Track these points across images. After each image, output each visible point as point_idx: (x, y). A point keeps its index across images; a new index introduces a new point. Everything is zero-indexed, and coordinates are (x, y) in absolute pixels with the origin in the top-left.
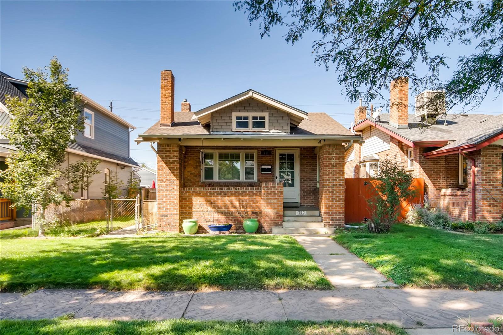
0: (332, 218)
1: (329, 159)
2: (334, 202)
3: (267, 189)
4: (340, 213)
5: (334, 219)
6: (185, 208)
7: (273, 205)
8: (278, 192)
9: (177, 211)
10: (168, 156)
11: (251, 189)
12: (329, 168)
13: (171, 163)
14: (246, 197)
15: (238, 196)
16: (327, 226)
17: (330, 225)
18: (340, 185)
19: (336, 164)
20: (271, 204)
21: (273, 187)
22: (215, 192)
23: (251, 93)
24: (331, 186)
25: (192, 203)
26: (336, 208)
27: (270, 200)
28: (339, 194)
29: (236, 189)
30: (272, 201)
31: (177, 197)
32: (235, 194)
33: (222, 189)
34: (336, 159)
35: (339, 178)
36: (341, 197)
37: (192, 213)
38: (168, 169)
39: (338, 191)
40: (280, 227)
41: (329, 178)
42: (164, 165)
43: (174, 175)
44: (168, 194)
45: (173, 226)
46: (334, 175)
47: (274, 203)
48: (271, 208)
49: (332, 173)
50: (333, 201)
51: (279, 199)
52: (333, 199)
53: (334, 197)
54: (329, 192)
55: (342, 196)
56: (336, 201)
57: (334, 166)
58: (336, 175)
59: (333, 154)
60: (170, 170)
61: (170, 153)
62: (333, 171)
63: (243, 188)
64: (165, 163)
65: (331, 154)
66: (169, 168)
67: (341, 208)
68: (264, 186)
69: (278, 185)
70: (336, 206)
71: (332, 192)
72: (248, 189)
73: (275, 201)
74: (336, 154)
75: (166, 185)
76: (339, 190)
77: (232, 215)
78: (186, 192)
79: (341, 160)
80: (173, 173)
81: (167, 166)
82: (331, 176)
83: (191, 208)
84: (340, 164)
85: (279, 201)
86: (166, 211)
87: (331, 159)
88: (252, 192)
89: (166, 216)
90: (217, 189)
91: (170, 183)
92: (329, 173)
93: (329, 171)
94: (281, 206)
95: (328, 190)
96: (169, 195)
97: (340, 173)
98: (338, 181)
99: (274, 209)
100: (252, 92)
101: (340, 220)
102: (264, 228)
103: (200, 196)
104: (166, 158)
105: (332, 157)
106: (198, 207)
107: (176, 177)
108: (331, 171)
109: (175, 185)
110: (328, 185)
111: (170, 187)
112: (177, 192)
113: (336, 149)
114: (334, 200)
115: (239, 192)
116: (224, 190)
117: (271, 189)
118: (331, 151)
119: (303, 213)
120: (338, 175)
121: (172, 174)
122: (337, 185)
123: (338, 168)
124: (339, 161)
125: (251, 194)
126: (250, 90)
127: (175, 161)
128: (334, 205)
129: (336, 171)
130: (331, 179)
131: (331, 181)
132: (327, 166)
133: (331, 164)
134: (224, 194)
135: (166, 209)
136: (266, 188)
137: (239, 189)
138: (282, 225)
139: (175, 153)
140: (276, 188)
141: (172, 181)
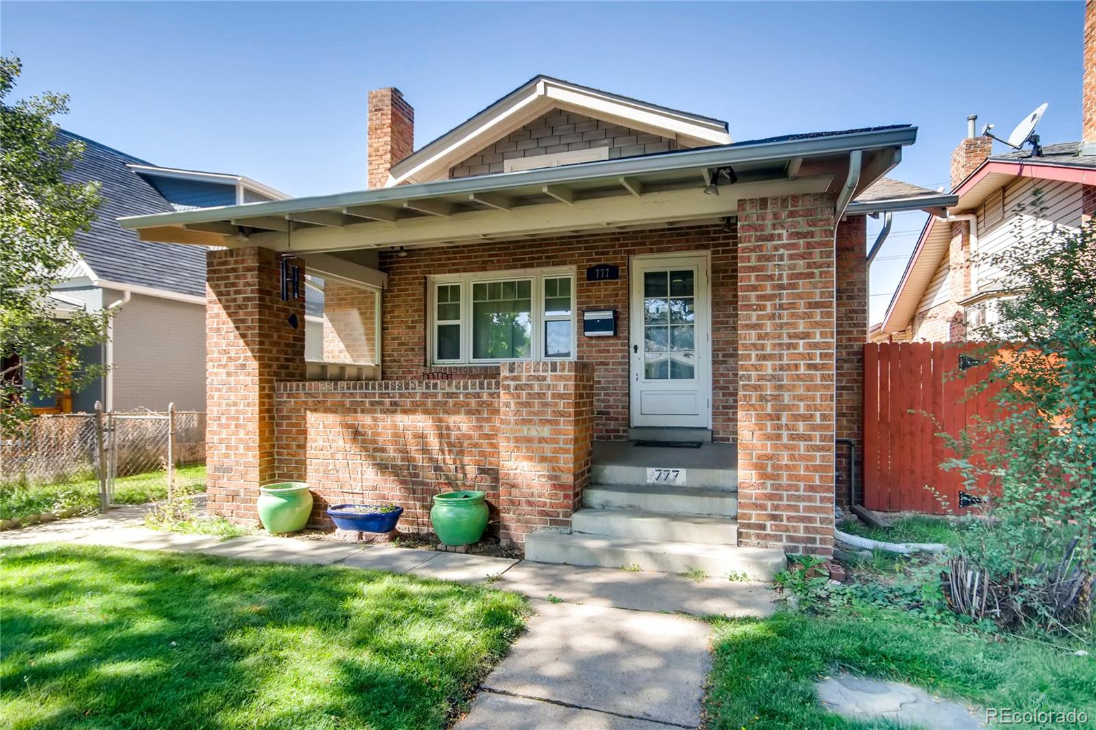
0: (776, 508)
1: (759, 259)
2: (785, 440)
3: (516, 388)
4: (812, 488)
5: (785, 514)
6: (288, 447)
7: (536, 445)
8: (554, 396)
9: (252, 457)
10: (233, 285)
11: (474, 385)
12: (759, 297)
13: (240, 307)
14: (458, 413)
15: (434, 412)
16: (754, 540)
17: (766, 537)
18: (810, 367)
19: (791, 277)
20: (529, 440)
21: (538, 378)
22: (366, 396)
23: (540, 86)
24: (770, 371)
25: (305, 432)
26: (795, 467)
27: (525, 428)
28: (808, 407)
29: (428, 387)
30: (534, 432)
31: (254, 411)
32: (424, 404)
33: (387, 388)
34: (791, 257)
35: (806, 335)
36: (818, 421)
37: (304, 462)
38: (232, 325)
39: (801, 391)
40: (562, 529)
41: (760, 337)
42: (223, 313)
43: (247, 344)
44: (231, 402)
45: (245, 501)
46: (781, 326)
47: (542, 440)
48: (530, 459)
49: (773, 317)
50: (779, 437)
51: (557, 423)
52: (779, 427)
53: (784, 421)
54: (762, 398)
55: (824, 417)
56: (792, 438)
57: (781, 287)
58: (794, 325)
59: (780, 237)
60: (238, 328)
61: (237, 277)
62: (781, 307)
63: (450, 385)
64: (226, 308)
65: (771, 238)
66: (235, 322)
67: (816, 469)
68: (507, 374)
69: (554, 370)
70: (792, 457)
71: (775, 398)
72: (466, 387)
73: (546, 431)
74: (791, 235)
75: (229, 374)
76: (808, 388)
77: (416, 475)
78: (289, 396)
79: (817, 259)
80: (243, 336)
81: (230, 315)
82: (769, 327)
83: (303, 447)
84: (811, 275)
85: (559, 432)
86: (227, 456)
87: (769, 258)
88: (478, 395)
89: (229, 470)
90: (374, 388)
91: (236, 367)
92: (759, 317)
93: (763, 308)
94: (566, 451)
95: (756, 388)
96: (235, 404)
97: (810, 316)
98: (801, 350)
99: (543, 459)
100: (546, 84)
101: (810, 520)
102: (506, 528)
103: (326, 411)
104: (228, 294)
105: (776, 248)
106: (320, 443)
107: (252, 351)
108: (769, 310)
109: (249, 374)
110: (756, 368)
111: (238, 382)
112: (254, 396)
113: (792, 214)
114: (785, 433)
115: (435, 395)
116: (393, 389)
117: (531, 387)
118: (768, 223)
119: (672, 475)
120: (801, 327)
121: (241, 342)
122: (797, 367)
123: (799, 296)
124: (809, 266)
125: (473, 402)
126: (538, 78)
127: (248, 299)
128: (785, 454)
129: (792, 306)
130: (768, 343)
131: (768, 351)
132: (754, 288)
133: (771, 278)
134: (392, 404)
135: (227, 448)
136: (512, 384)
137: (435, 386)
138: (568, 523)
139: (249, 274)
140: (549, 381)
141: (241, 361)
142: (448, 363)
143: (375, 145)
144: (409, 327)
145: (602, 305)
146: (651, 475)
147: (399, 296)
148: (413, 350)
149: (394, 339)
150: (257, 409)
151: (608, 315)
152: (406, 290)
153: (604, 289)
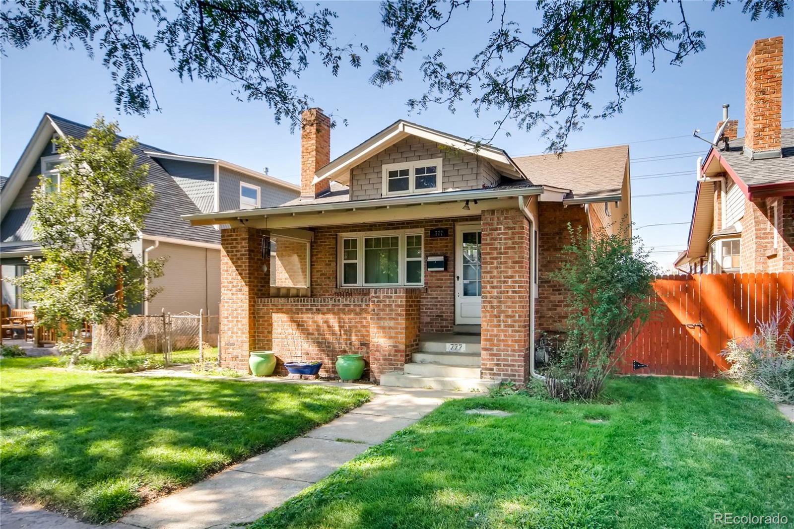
0: (498, 360)
1: (491, 239)
2: (502, 327)
3: (378, 302)
4: (514, 351)
5: (502, 363)
6: (263, 333)
7: (387, 330)
8: (396, 305)
9: (246, 338)
10: (235, 247)
11: (358, 300)
12: (491, 258)
13: (238, 259)
14: (350, 314)
15: (338, 314)
16: (489, 376)
17: (494, 374)
18: (514, 292)
19: (505, 248)
20: (384, 328)
21: (388, 297)
22: (304, 306)
23: (401, 126)
24: (496, 294)
25: (271, 325)
26: (506, 341)
27: (382, 322)
28: (513, 312)
29: (335, 301)
30: (387, 323)
31: (246, 314)
32: (333, 310)
33: (314, 301)
34: (505, 239)
35: (512, 277)
36: (517, 318)
37: (271, 341)
38: (234, 268)
39: (510, 304)
40: (399, 372)
41: (491, 278)
42: (230, 262)
43: (242, 278)
44: (234, 308)
45: (242, 361)
46: (501, 272)
47: (390, 328)
48: (385, 337)
49: (497, 268)
50: (499, 326)
51: (397, 319)
52: (499, 321)
53: (502, 318)
54: (492, 307)
55: (520, 316)
56: (505, 326)
57: (501, 253)
58: (506, 272)
59: (500, 229)
60: (237, 270)
61: (237, 243)
62: (501, 263)
63: (346, 300)
64: (231, 259)
65: (496, 229)
66: (236, 267)
67: (516, 341)
68: (373, 295)
69: (396, 293)
70: (505, 336)
71: (498, 307)
72: (354, 302)
73: (392, 323)
74: (506, 228)
75: (233, 294)
76: (513, 302)
77: (329, 347)
78: (263, 306)
79: (517, 240)
80: (240, 274)
81: (233, 263)
82: (495, 274)
83: (270, 332)
84: (514, 248)
85: (398, 324)
86: (232, 337)
87: (495, 239)
88: (360, 306)
89: (233, 344)
90: (307, 302)
91: (237, 290)
92: (491, 268)
93: (492, 263)
94: (402, 333)
95: (490, 302)
96: (236, 310)
97: (514, 267)
98: (510, 284)
99: (390, 338)
100: (404, 125)
101: (513, 365)
102: (372, 372)
103: (283, 313)
104: (232, 252)
105: (499, 234)
106: (280, 331)
107: (245, 282)
108: (495, 265)
109: (243, 294)
110: (489, 292)
111: (237, 298)
112: (246, 306)
113: (506, 218)
114: (502, 324)
115: (338, 306)
116: (318, 302)
117: (385, 301)
118: (495, 222)
119: (459, 347)
120: (510, 273)
121: (239, 277)
122: (507, 292)
123: (509, 258)
124: (513, 243)
125: (358, 309)
126: (399, 121)
127: (243, 255)
128: (502, 334)
129: (506, 263)
130: (495, 280)
131: (495, 284)
132: (489, 254)
133: (496, 249)
134: (317, 310)
135: (232, 333)
136: (376, 300)
137: (339, 300)
138: (402, 369)
139: (243, 242)
140: (393, 299)
141: (239, 288)
142: (350, 286)
143: (306, 146)
144: (327, 264)
145: (439, 253)
146: (449, 347)
147: (321, 245)
148: (329, 278)
149: (318, 271)
150: (248, 312)
151: (441, 259)
152: (325, 242)
153: (440, 243)
